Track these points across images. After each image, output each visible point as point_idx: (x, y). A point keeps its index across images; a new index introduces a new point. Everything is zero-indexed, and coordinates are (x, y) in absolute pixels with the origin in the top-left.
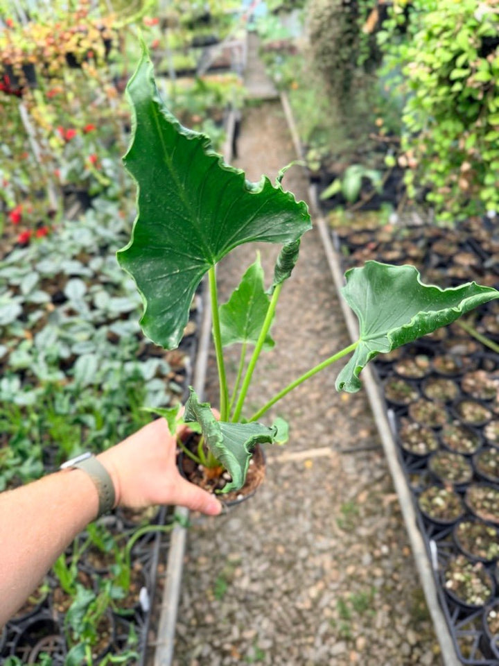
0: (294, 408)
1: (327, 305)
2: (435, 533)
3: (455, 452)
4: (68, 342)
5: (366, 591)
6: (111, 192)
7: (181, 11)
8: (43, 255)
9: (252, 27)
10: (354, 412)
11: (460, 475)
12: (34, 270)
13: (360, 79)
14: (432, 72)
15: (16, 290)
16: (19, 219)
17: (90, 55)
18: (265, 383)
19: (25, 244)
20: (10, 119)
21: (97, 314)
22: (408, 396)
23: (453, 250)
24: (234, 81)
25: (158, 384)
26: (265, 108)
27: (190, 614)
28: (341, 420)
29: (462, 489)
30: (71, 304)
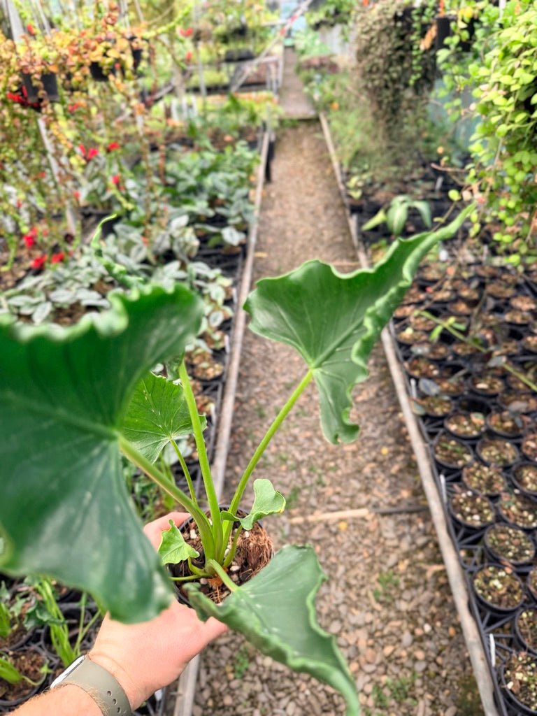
0: (327, 461)
2: (492, 621)
3: (515, 526)
5: (406, 676)
6: (134, 216)
7: (215, 23)
8: (57, 283)
9: (289, 42)
10: (395, 469)
11: (521, 553)
12: (48, 299)
13: (410, 101)
14: (509, 95)
15: (28, 320)
16: (32, 242)
17: (117, 66)
18: (296, 431)
19: (38, 271)
20: (27, 134)
22: (461, 458)
23: (510, 292)
24: (270, 99)
26: (302, 128)
27: (206, 694)
28: (380, 476)
29: (524, 570)
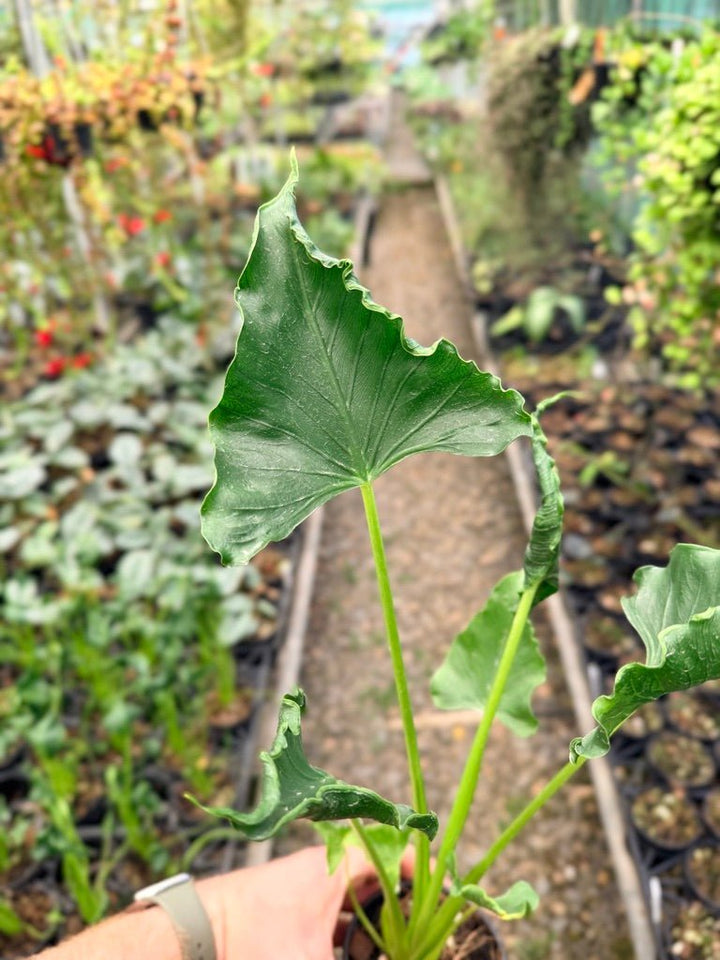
1: (493, 490)
2: (657, 861)
3: (688, 736)
4: (110, 530)
5: (540, 937)
6: (185, 310)
7: (299, 54)
8: (80, 395)
9: (397, 80)
11: (694, 772)
12: (68, 417)
14: (684, 169)
15: (37, 445)
16: (49, 340)
17: (173, 114)
19: (54, 376)
20: (49, 198)
21: (156, 490)
22: (617, 642)
23: (685, 422)
24: (369, 156)
25: (241, 603)
26: (412, 195)
29: (698, 794)
30: (119, 472)
